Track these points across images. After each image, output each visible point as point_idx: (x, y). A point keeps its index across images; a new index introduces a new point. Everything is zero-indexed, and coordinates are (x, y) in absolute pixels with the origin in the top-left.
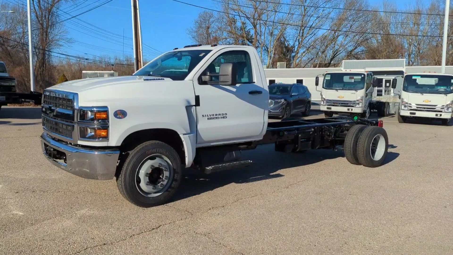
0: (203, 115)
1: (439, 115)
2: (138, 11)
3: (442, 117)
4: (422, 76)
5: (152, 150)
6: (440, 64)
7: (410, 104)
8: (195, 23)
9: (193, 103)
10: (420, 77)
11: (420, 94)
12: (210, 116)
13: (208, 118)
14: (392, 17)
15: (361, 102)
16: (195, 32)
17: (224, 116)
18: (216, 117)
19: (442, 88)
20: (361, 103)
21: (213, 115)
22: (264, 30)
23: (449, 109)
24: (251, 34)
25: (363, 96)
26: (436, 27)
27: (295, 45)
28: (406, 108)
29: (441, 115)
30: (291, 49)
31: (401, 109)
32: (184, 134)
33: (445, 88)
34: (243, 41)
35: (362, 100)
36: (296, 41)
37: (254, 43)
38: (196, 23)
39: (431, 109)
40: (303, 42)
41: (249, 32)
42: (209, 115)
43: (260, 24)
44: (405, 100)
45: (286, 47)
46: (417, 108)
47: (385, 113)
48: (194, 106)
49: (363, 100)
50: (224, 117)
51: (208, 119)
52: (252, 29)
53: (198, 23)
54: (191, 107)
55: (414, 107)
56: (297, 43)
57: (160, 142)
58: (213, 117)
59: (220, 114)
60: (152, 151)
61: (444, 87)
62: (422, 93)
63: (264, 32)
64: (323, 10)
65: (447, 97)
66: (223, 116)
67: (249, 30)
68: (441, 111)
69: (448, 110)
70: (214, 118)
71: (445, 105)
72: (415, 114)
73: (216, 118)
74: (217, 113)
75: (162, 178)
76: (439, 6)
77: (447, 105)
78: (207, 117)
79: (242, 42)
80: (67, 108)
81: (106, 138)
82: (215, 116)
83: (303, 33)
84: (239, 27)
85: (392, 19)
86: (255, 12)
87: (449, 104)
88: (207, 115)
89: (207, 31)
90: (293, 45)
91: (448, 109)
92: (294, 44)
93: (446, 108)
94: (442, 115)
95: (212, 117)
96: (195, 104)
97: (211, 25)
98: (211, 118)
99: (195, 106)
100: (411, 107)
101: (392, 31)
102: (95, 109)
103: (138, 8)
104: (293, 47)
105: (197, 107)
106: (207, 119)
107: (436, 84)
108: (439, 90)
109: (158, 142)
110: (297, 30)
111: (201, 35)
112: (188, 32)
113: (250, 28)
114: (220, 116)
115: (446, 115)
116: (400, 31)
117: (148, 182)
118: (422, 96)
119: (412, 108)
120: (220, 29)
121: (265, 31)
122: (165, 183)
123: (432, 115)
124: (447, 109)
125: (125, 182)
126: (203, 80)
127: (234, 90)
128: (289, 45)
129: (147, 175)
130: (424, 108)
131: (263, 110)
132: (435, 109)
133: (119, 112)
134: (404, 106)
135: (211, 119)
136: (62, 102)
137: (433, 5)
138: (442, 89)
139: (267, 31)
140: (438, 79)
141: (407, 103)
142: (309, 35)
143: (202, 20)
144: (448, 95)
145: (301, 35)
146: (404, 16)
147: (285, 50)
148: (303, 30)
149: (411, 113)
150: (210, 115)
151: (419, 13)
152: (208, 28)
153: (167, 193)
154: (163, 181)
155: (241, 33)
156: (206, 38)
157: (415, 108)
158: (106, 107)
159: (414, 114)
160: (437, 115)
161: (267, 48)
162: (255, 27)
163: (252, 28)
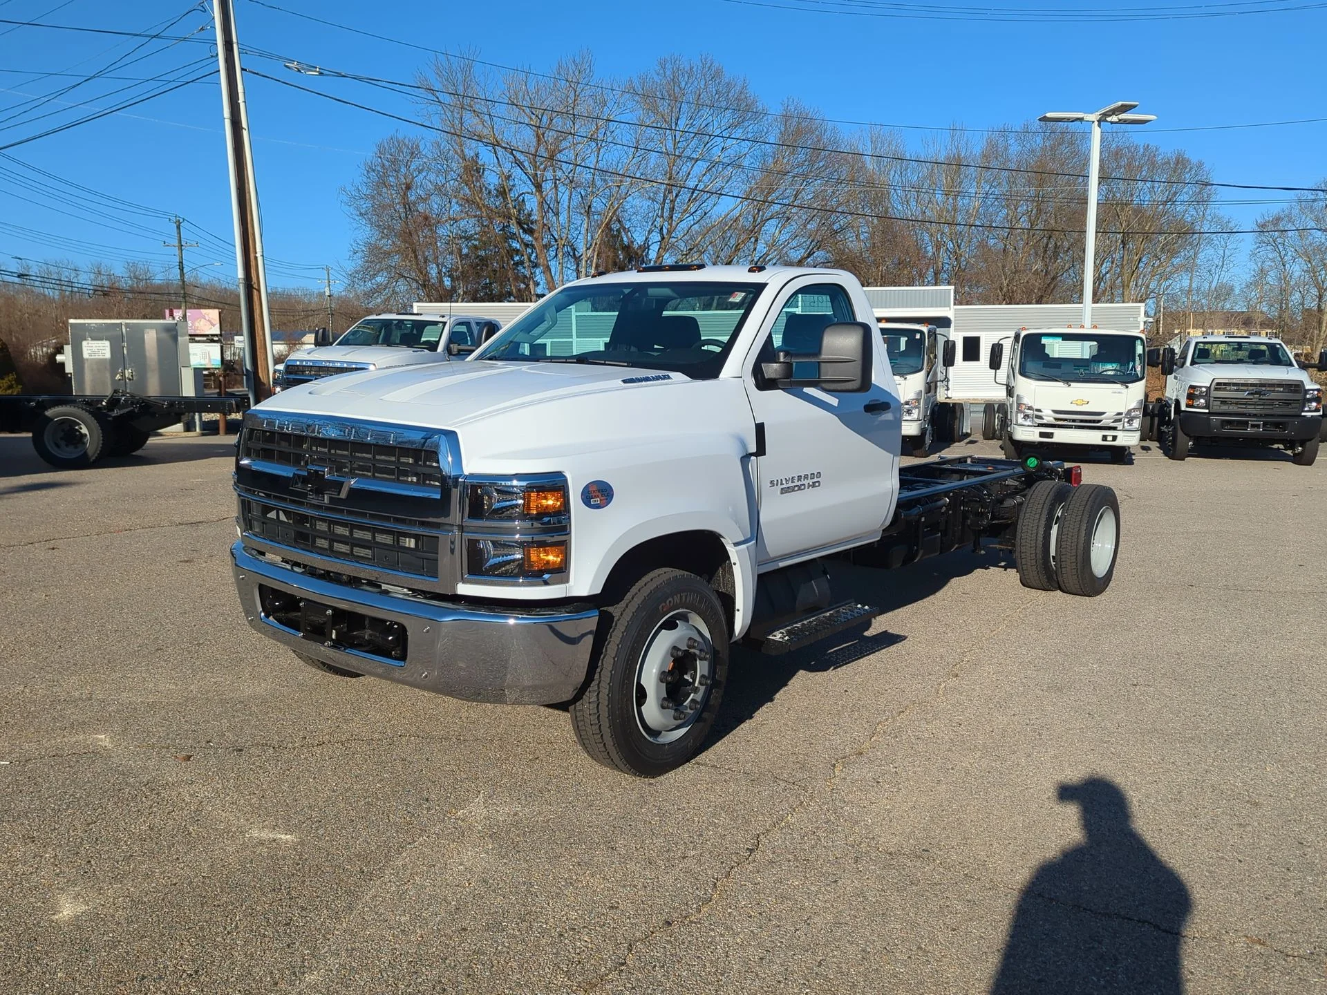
0: (771, 482)
1: (1110, 438)
2: (245, 133)
3: (1116, 443)
4: (1067, 337)
5: (671, 599)
6: (1080, 300)
7: (1039, 410)
8: (365, 173)
9: (753, 448)
10: (1060, 340)
11: (1061, 384)
12: (787, 483)
13: (782, 489)
14: (892, 173)
15: (916, 407)
16: (367, 197)
17: (816, 479)
19: (1109, 366)
20: (917, 410)
21: (792, 478)
22: (567, 200)
23: (1134, 421)
24: (528, 207)
25: (921, 391)
26: (996, 203)
27: (650, 243)
28: (1028, 422)
29: (1115, 438)
30: (640, 253)
31: (1017, 424)
32: (736, 544)
33: (1115, 366)
34: (504, 227)
35: (918, 400)
36: (650, 232)
37: (536, 235)
38: (368, 171)
39: (1090, 421)
40: (673, 235)
41: (520, 204)
42: (784, 482)
43: (556, 180)
44: (1027, 401)
45: (627, 248)
46: (1056, 419)
47: (956, 432)
48: (753, 454)
49: (922, 400)
51: (784, 491)
52: (528, 193)
53: (374, 171)
54: (748, 459)
55: (1049, 417)
56: (656, 237)
57: (686, 573)
58: (793, 485)
59: (806, 477)
60: (672, 602)
61: (1113, 365)
62: (1067, 380)
63: (567, 204)
64: (723, 149)
65: (1129, 390)
66: (814, 481)
67: (521, 197)
68: (1115, 429)
69: (1131, 425)
70: (794, 487)
71: (1124, 410)
72: (1052, 438)
73: (800, 487)
74: (800, 474)
75: (691, 680)
76: (1006, 149)
77: (1129, 412)
78: (780, 487)
79: (503, 229)
80: (398, 479)
81: (560, 572)
82: (797, 483)
83: (672, 209)
84: (492, 185)
85: (894, 177)
86: (539, 145)
87: (1134, 409)
88: (779, 481)
89: (405, 196)
90: (644, 244)
91: (1130, 421)
92: (646, 239)
93: (1126, 420)
94: (1118, 439)
95: (790, 484)
96: (754, 450)
97: (413, 178)
98: (789, 488)
99: (757, 454)
100: (1040, 418)
101: (897, 207)
102: (515, 483)
103: (244, 124)
104: (646, 247)
105: (760, 459)
106: (780, 491)
107: (1093, 356)
108: (1105, 373)
109: (682, 574)
110: (653, 200)
111: (383, 207)
112: (346, 199)
113: (524, 191)
114: (806, 482)
115: (1129, 439)
116: (914, 210)
117: (664, 699)
118: (1069, 388)
119: (1044, 421)
120: (440, 189)
121: (570, 200)
122: (698, 697)
123: (1092, 438)
124: (1128, 422)
125: (610, 706)
126: (766, 377)
128: (632, 242)
129: (663, 676)
130: (1074, 421)
131: (892, 456)
132: (1099, 421)
133: (595, 488)
134: (1022, 416)
135: (789, 490)
136: (399, 460)
137: (992, 145)
138: (1110, 368)
139: (576, 200)
140: (1095, 343)
141: (1030, 408)
142: (688, 215)
143: (387, 163)
144: (1130, 385)
145: (666, 214)
146: (925, 169)
147: (621, 257)
148: (673, 201)
149: (1042, 435)
150: (787, 478)
151: (956, 164)
152: (408, 187)
153: (701, 724)
154: (696, 690)
155: (498, 203)
156: (403, 215)
157: (1052, 421)
158: (559, 474)
159: (1050, 435)
160: (1105, 438)
161: (574, 250)
162: (538, 187)
163: (530, 191)
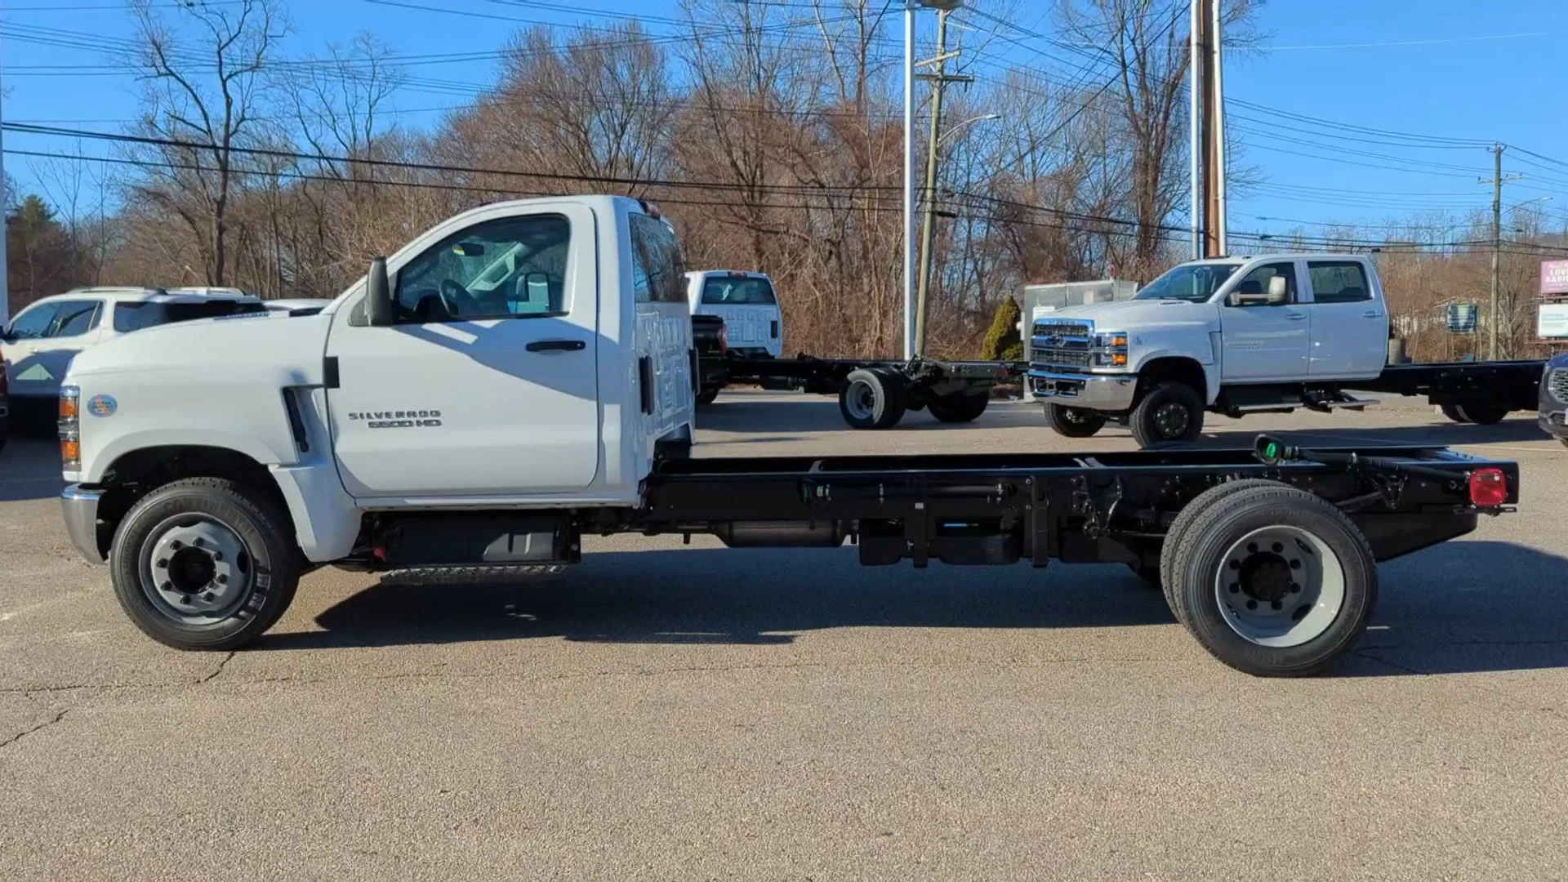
0: (350, 415)
9: (317, 376)
12: (379, 416)
13: (370, 422)
17: (430, 419)
18: (401, 419)
21: (388, 415)
32: (284, 466)
42: (373, 416)
48: (318, 386)
50: (427, 423)
51: (371, 425)
54: (309, 390)
58: (390, 420)
59: (415, 413)
66: (426, 419)
70: (391, 425)
73: (401, 424)
74: (401, 410)
78: (367, 421)
82: (395, 419)
88: (365, 415)
95: (384, 419)
96: (321, 382)
98: (381, 423)
99: (325, 386)
105: (331, 391)
106: (367, 425)
127: (469, 338)
135: (381, 425)
150: (376, 414)
154: (213, 585)
